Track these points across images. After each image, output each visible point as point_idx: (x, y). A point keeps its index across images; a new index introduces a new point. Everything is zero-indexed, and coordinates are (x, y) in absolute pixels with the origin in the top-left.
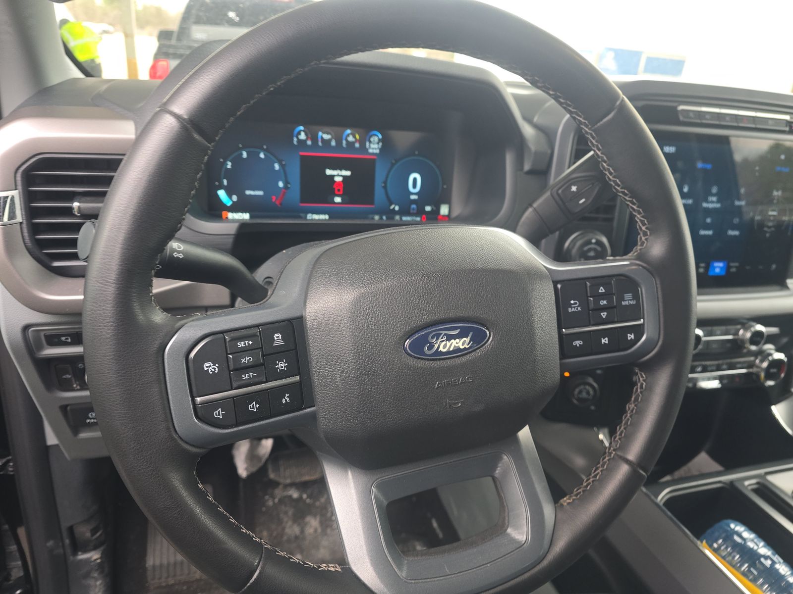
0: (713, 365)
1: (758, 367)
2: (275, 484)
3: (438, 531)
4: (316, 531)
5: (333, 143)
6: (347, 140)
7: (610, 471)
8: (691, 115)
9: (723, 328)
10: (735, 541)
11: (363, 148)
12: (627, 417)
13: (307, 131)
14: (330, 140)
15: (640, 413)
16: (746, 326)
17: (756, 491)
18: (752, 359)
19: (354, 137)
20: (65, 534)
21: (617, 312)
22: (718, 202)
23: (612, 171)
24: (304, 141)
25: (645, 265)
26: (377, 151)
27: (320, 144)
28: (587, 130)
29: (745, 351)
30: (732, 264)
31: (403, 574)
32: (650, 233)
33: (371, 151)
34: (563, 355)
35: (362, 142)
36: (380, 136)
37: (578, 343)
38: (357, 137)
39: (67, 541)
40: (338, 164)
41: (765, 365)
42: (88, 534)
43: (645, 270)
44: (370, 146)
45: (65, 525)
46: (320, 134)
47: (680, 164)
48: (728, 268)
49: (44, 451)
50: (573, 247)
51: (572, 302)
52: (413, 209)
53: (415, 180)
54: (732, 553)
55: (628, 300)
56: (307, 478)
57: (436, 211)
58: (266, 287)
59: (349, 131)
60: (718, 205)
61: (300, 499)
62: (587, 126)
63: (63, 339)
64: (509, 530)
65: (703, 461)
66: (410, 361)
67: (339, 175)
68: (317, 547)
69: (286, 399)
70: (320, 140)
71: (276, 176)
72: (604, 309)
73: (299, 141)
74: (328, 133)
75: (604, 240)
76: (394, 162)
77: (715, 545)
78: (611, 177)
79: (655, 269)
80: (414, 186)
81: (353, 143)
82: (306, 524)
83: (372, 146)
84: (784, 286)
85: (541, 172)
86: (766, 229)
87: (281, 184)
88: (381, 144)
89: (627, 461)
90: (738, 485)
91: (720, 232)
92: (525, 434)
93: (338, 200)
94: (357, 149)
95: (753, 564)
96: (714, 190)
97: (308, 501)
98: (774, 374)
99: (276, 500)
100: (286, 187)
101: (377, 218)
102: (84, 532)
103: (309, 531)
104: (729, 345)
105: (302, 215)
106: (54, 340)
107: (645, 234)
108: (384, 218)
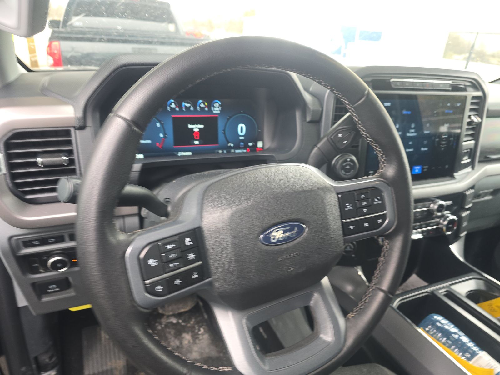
0: (417, 226)
1: (442, 224)
2: (162, 316)
3: (264, 334)
4: (189, 342)
5: (192, 109)
6: (200, 107)
7: (373, 297)
8: (398, 84)
9: (422, 204)
10: (437, 326)
11: (210, 111)
12: (380, 265)
13: (176, 102)
14: (190, 107)
15: (387, 262)
16: (435, 201)
17: (446, 296)
18: (438, 220)
19: (204, 104)
20: (33, 361)
21: (372, 208)
22: (415, 132)
23: (365, 130)
24: (174, 108)
25: (385, 181)
26: (219, 112)
27: (184, 109)
28: (349, 107)
29: (434, 216)
30: (425, 167)
31: (267, 368)
32: (387, 163)
33: (214, 112)
34: (345, 234)
35: (209, 107)
36: (220, 103)
37: (352, 227)
38: (206, 104)
39: (34, 366)
40: (195, 121)
41: (446, 223)
42: (47, 360)
43: (384, 183)
44: (214, 109)
45: (32, 355)
46: (184, 103)
47: (394, 112)
48: (423, 169)
49: (17, 311)
50: (337, 164)
51: (347, 204)
52: (242, 145)
53: (242, 128)
54: (436, 333)
55: (377, 202)
56: (182, 310)
57: (255, 146)
58: (166, 204)
59: (201, 101)
60: (415, 134)
61: (178, 323)
62: (349, 105)
63: (34, 243)
64: (322, 336)
65: (414, 279)
66: (264, 247)
67: (196, 128)
68: (191, 352)
69: (195, 276)
70: (183, 107)
71: (158, 130)
72: (365, 207)
73: (171, 108)
74: (188, 103)
75: (354, 158)
76: (228, 118)
77: (427, 329)
78: (364, 133)
79: (390, 182)
80: (242, 132)
81: (204, 108)
82: (183, 338)
83: (215, 109)
84: (452, 177)
85: (316, 121)
86: (441, 146)
87: (161, 135)
88: (220, 107)
89: (382, 291)
90: (436, 293)
91: (417, 149)
92: (325, 281)
93: (196, 142)
94: (207, 111)
95: (448, 339)
96: (413, 126)
97: (183, 324)
98: (451, 227)
99: (163, 326)
100: (165, 137)
101: (220, 151)
102: (45, 359)
103: (185, 342)
104: (425, 213)
105: (175, 153)
106: (28, 244)
107: (384, 163)
108: (225, 152)
